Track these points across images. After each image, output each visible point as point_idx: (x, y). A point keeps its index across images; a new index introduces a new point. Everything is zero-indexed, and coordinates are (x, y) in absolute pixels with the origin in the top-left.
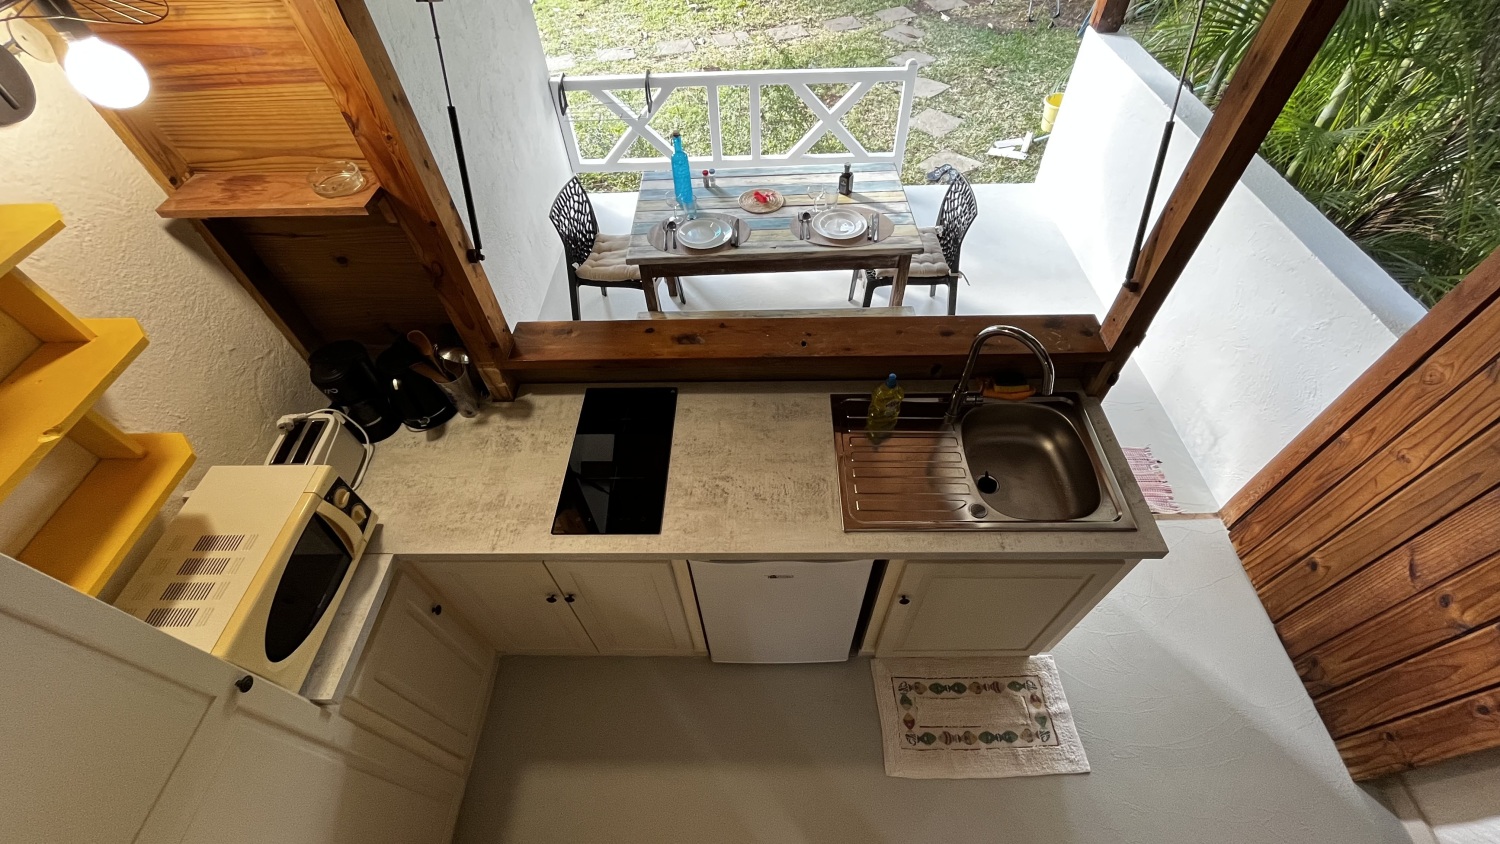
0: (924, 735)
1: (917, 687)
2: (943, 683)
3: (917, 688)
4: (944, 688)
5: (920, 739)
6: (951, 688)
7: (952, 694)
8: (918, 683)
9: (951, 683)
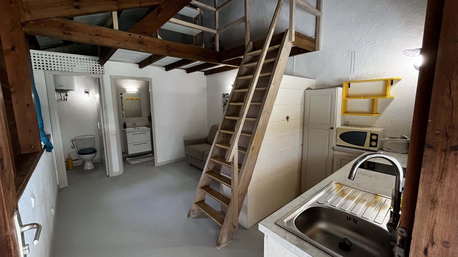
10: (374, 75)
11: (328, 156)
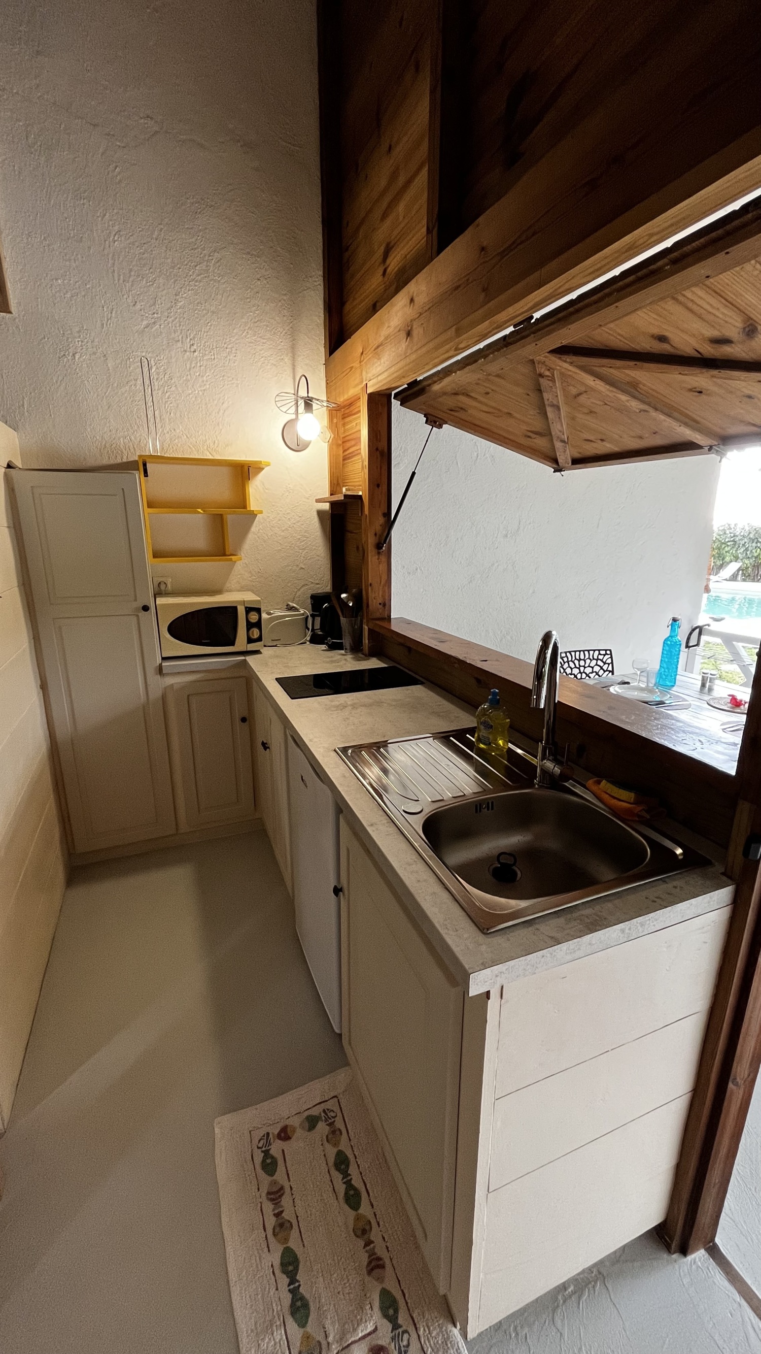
0: (272, 1157)
1: (334, 1134)
2: (353, 1170)
3: (334, 1132)
4: (346, 1174)
5: (266, 1153)
6: (349, 1185)
7: (341, 1188)
8: (341, 1133)
9: (357, 1182)
10: (205, 447)
11: (148, 699)
